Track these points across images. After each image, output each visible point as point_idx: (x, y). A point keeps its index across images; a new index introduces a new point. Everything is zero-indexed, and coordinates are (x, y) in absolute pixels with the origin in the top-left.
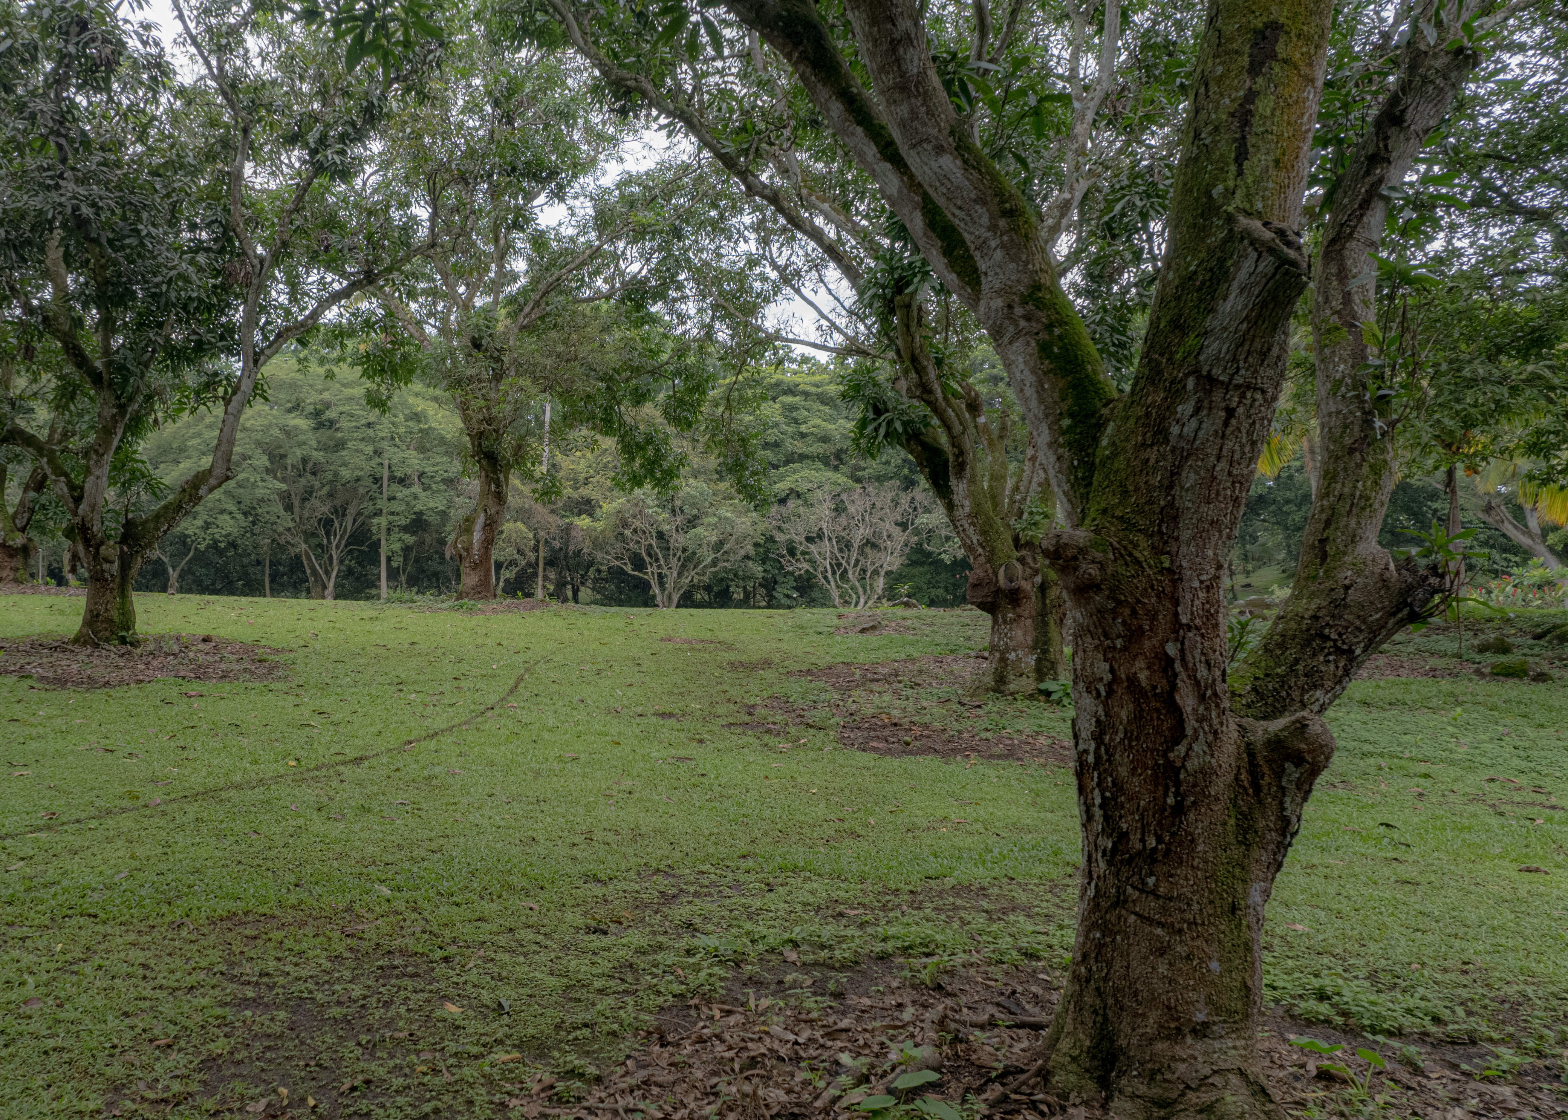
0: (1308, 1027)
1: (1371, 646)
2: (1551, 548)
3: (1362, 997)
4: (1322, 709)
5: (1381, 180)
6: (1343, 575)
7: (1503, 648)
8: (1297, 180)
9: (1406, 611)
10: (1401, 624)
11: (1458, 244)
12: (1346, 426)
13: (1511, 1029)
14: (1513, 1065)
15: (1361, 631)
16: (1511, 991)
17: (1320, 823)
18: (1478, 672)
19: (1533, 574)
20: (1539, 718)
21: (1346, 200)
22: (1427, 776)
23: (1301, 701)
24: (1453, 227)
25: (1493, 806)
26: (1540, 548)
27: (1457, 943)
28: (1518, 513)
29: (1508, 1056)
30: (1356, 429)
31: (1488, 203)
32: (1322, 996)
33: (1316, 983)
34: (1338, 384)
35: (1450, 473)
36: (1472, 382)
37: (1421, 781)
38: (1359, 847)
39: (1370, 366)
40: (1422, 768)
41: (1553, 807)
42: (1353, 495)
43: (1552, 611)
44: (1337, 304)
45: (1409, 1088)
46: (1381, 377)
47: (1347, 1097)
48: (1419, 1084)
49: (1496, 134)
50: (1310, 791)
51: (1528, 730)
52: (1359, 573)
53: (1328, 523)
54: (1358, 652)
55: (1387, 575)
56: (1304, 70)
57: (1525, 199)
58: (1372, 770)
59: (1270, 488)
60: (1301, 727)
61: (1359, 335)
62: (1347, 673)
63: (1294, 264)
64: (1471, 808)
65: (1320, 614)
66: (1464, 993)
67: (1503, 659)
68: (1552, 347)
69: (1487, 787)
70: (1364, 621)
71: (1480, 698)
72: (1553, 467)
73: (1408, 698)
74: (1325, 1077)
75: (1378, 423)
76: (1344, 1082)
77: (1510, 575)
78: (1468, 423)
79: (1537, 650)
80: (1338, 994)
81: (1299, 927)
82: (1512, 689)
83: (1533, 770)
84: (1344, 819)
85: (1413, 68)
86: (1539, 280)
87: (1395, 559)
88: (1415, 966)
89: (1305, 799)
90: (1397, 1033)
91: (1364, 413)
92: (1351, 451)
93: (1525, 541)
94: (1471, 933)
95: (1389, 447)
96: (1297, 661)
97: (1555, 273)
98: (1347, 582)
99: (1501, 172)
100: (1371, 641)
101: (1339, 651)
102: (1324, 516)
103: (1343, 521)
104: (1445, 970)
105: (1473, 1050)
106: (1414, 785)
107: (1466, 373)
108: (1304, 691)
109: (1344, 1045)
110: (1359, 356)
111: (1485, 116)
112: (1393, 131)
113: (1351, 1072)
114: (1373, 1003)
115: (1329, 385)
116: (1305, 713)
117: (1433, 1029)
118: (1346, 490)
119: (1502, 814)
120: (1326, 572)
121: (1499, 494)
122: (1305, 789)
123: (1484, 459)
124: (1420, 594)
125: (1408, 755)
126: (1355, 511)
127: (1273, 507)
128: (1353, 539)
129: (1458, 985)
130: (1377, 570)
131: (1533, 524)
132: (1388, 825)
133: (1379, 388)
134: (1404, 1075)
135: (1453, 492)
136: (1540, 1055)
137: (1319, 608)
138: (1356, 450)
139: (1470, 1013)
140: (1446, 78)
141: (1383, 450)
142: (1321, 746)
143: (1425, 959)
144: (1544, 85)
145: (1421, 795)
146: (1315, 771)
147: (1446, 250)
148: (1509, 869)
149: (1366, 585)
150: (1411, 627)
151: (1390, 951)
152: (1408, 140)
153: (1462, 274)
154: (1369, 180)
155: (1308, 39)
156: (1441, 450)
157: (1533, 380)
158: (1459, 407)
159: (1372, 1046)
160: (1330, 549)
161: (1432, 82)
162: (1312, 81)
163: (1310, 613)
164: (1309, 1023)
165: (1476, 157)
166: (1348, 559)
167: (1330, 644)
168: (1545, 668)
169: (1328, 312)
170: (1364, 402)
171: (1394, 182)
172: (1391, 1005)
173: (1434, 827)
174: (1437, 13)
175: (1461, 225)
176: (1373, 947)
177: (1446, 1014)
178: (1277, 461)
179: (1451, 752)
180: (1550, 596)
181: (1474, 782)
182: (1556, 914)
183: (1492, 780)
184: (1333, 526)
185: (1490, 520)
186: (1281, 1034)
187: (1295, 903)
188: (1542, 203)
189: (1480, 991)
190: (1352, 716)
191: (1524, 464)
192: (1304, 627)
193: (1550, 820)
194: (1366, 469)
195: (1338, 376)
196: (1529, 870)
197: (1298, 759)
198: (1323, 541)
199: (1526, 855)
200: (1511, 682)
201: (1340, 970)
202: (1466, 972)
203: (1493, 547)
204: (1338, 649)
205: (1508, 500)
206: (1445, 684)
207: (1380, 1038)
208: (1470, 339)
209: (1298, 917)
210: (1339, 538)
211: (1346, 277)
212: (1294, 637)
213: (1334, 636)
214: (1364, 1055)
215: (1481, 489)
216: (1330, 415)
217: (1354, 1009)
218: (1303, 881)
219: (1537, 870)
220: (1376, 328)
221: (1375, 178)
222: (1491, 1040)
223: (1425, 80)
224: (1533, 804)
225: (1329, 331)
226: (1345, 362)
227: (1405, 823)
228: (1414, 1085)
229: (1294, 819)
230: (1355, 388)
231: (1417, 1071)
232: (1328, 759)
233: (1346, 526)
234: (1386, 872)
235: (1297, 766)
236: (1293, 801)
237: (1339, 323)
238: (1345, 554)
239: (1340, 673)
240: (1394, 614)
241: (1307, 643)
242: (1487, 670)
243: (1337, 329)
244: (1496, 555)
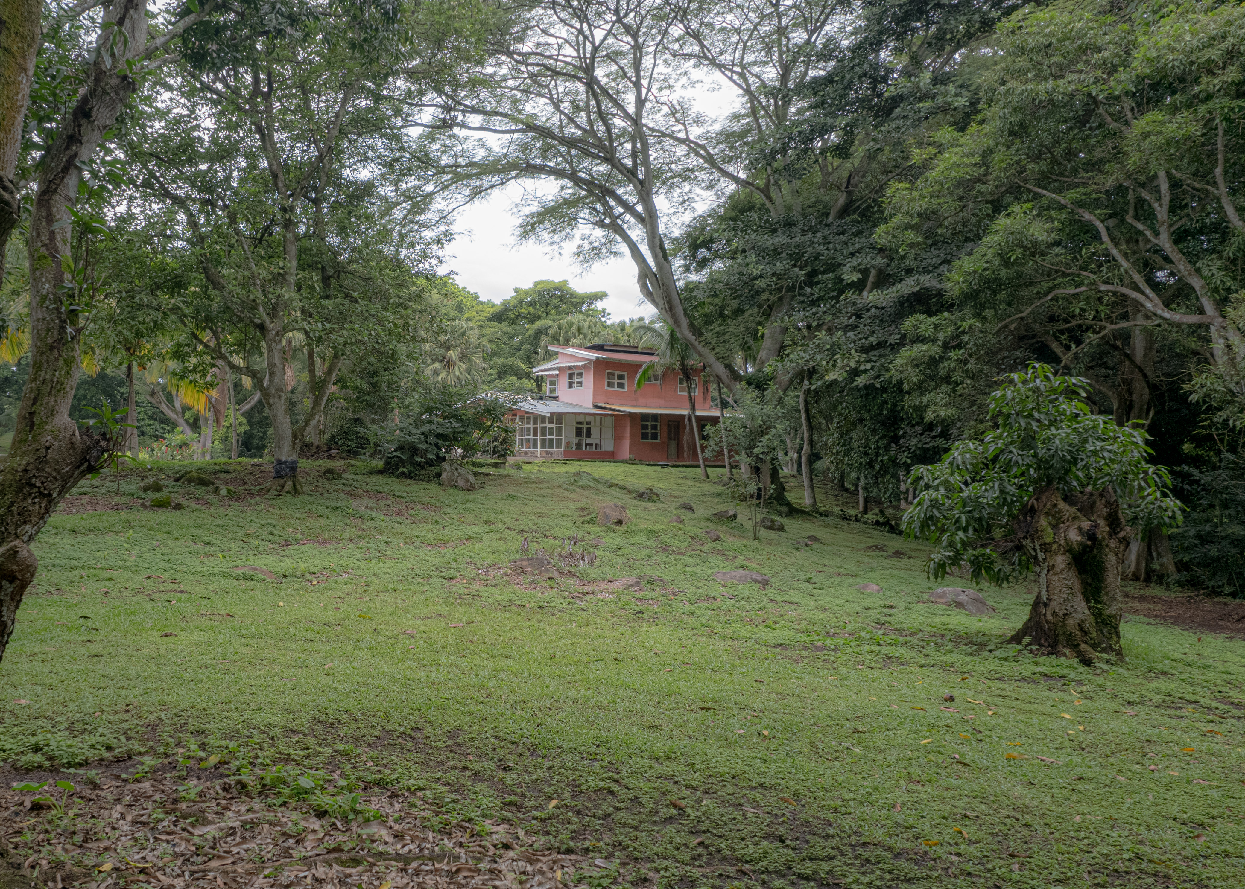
0: (27, 774)
1: (63, 490)
2: (187, 421)
3: (62, 743)
4: (31, 538)
5: (76, 155)
6: (44, 439)
7: (157, 488)
8: (13, 141)
9: (86, 465)
10: (83, 474)
11: (134, 211)
12: (48, 330)
13: (151, 743)
14: (151, 767)
15: (57, 480)
16: (152, 717)
17: (40, 622)
18: (143, 505)
19: (177, 438)
20: (176, 533)
21: (53, 164)
22: (110, 579)
23: (16, 534)
24: (131, 199)
25: (149, 595)
26: (181, 421)
27: (123, 693)
28: (170, 398)
29: (149, 761)
30: (56, 332)
31: (151, 187)
32: (36, 749)
33: (33, 740)
34: (44, 298)
35: (129, 368)
36: (140, 307)
37: (107, 583)
38: (66, 636)
39: (65, 288)
40: (108, 574)
41: (181, 592)
42: (52, 381)
43: (185, 462)
44: (45, 239)
45: (90, 800)
46: (72, 296)
47: (50, 818)
48: (97, 796)
49: (155, 141)
50: (21, 600)
51: (169, 542)
52: (55, 438)
53: (35, 401)
54: (55, 495)
55: (74, 439)
56: (20, 61)
57: (172, 188)
58: (76, 579)
59: (13, 372)
60: (14, 553)
61: (59, 264)
62: (47, 511)
63: (7, 204)
64: (136, 599)
65: (29, 468)
66: (126, 726)
67: (157, 495)
68: (186, 289)
69: (146, 582)
70: (59, 473)
71: (143, 523)
72: (186, 368)
73: (101, 526)
74: (37, 807)
75: (69, 330)
76: (49, 807)
77: (164, 438)
78: (139, 335)
79: (176, 489)
80: (48, 745)
81: (23, 701)
82: (163, 515)
83: (172, 568)
84: (57, 617)
85: (97, 81)
86: (179, 244)
87: (79, 428)
88: (98, 713)
89: (17, 607)
90: (85, 764)
91: (61, 321)
92: (52, 348)
93: (172, 415)
94: (132, 683)
95: (77, 347)
96: (12, 504)
97: (188, 240)
98: (47, 444)
99: (159, 167)
100: (63, 487)
101: (42, 495)
102: (32, 396)
103: (45, 400)
104: (116, 713)
105: (130, 763)
106: (102, 587)
107: (137, 300)
108: (17, 526)
109: (51, 781)
110: (58, 280)
111: (151, 127)
112: (83, 121)
113: (53, 799)
114: (70, 746)
115: (38, 298)
116: (16, 543)
117: (106, 755)
118: (48, 377)
119: (153, 600)
120: (33, 437)
121: (159, 384)
122: (17, 599)
123: (149, 360)
124: (95, 453)
125: (99, 565)
126: (53, 392)
127: (15, 387)
128: (52, 413)
129: (122, 721)
130: (68, 436)
131: (177, 405)
132: (85, 617)
133: (71, 304)
134: (87, 792)
135: (131, 381)
136: (167, 755)
137: (28, 464)
138: (54, 347)
139: (128, 739)
140: (117, 94)
141: (73, 349)
142: (28, 566)
143: (104, 708)
144: (181, 116)
145: (106, 593)
146: (24, 585)
147: (127, 213)
148: (155, 636)
149: (60, 447)
150: (89, 476)
151: (83, 707)
152: (93, 130)
153: (135, 232)
154: (69, 153)
155: (23, 38)
156: (124, 353)
157: (175, 309)
158: (132, 323)
159: (67, 777)
160: (37, 420)
161: (109, 94)
162: (25, 70)
163: (22, 467)
164: (28, 771)
165: (145, 154)
166: (48, 427)
167: (35, 490)
168: (180, 500)
169: (39, 244)
170: (61, 313)
171: (85, 158)
172: (81, 745)
173: (114, 615)
174: (112, 48)
175: (136, 198)
176: (72, 706)
177: (114, 743)
178: (17, 352)
179: (126, 561)
180: (186, 452)
181: (139, 579)
182: (179, 661)
183: (149, 578)
184: (39, 403)
185: (153, 401)
186: (8, 784)
187: (21, 684)
188: (181, 193)
189: (136, 722)
190: (65, 541)
191: (173, 365)
192: (18, 478)
193: (179, 600)
194: (61, 362)
195: (45, 292)
196: (166, 636)
197: (12, 578)
198: (32, 414)
199: (166, 626)
200: (162, 510)
201: (49, 727)
202: (128, 711)
203: (155, 419)
204: (41, 493)
205: (164, 388)
206: (124, 515)
207: (72, 770)
208: (141, 276)
209: (23, 694)
210: (42, 412)
211: (52, 220)
212: (10, 486)
213: (38, 484)
214: (63, 785)
215: (148, 381)
216: (38, 320)
217: (57, 753)
218: (26, 666)
219: (171, 635)
220: (70, 260)
221: (72, 153)
222: (140, 754)
223: (104, 93)
224: (171, 591)
225: (39, 258)
226: (49, 282)
227: (96, 614)
228: (94, 797)
229: (10, 623)
230: (55, 303)
231: (95, 786)
232: (33, 575)
233: (47, 403)
234: (83, 650)
235: (11, 583)
236: (8, 609)
237: (46, 254)
238: (46, 423)
239: (42, 511)
240: (78, 467)
241: (20, 490)
242: (148, 504)
243: (45, 257)
244: (157, 425)
